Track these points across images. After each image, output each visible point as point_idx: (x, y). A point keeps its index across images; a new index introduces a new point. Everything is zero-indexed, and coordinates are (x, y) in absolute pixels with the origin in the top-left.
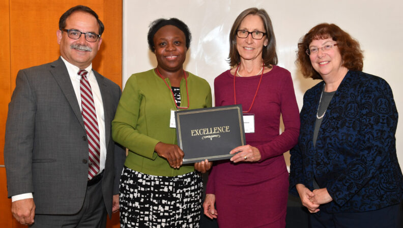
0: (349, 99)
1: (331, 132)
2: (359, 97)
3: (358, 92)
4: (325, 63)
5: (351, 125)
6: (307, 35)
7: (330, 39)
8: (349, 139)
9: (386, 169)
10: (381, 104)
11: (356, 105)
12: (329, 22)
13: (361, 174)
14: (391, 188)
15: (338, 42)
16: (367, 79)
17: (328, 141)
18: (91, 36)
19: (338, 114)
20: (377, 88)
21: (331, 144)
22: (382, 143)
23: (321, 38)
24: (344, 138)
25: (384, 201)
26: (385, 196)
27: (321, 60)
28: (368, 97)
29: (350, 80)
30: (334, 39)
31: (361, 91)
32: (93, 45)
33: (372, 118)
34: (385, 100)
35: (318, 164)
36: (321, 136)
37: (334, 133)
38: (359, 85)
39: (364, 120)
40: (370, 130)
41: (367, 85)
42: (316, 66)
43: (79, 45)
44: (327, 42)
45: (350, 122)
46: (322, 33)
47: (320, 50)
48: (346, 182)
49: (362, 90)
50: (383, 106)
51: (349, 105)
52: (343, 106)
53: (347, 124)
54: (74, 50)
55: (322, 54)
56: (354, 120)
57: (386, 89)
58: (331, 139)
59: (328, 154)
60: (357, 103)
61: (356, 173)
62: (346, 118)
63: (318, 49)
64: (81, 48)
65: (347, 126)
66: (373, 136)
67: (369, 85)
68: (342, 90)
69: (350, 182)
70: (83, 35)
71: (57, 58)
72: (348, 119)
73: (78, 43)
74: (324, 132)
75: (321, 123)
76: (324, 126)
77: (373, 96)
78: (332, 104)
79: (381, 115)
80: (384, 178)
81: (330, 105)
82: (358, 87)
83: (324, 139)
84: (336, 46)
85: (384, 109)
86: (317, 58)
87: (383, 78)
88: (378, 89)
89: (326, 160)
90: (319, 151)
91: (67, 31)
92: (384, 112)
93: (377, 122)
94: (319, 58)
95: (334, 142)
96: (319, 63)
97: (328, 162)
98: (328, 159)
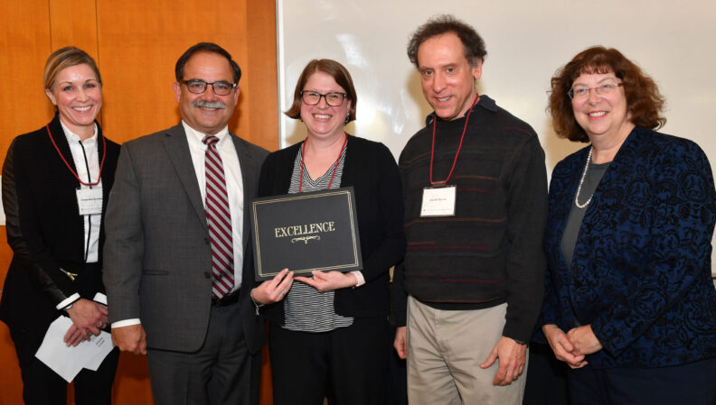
0: (635, 175)
1: (602, 230)
2: (653, 172)
3: (651, 164)
4: (599, 114)
5: (638, 220)
6: (570, 64)
7: (611, 75)
8: (634, 242)
9: (698, 296)
10: (692, 185)
11: (646, 183)
12: (607, 45)
13: (658, 307)
14: (706, 327)
15: (626, 79)
16: (666, 143)
17: (597, 244)
18: (221, 87)
19: (615, 200)
20: (684, 157)
21: (602, 250)
22: (694, 252)
23: (596, 71)
24: (626, 240)
25: (692, 350)
26: (694, 342)
27: (593, 109)
28: (669, 170)
29: (636, 144)
30: (619, 75)
31: (656, 161)
32: (226, 99)
33: (676, 208)
34: (699, 177)
35: (578, 284)
36: (584, 236)
37: (607, 231)
38: (652, 152)
39: (663, 210)
40: (672, 227)
41: (666, 151)
42: (581, 118)
43: (206, 101)
44: (606, 79)
45: (636, 213)
46: (599, 63)
47: (593, 91)
48: (632, 321)
49: (658, 159)
50: (696, 188)
51: (635, 185)
52: (624, 186)
53: (631, 218)
54: (198, 109)
56: (642, 210)
57: (700, 158)
58: (602, 243)
59: (595, 267)
60: (648, 182)
61: (649, 305)
62: (630, 207)
63: (590, 90)
64: (208, 106)
65: (632, 222)
66: (678, 238)
67: (672, 152)
68: (623, 161)
69: (639, 321)
70: (210, 87)
72: (632, 208)
73: (203, 98)
74: (590, 230)
75: (584, 215)
76: (589, 219)
77: (678, 171)
78: (605, 183)
79: (692, 203)
80: (694, 310)
81: (601, 184)
82: (650, 155)
83: (591, 241)
84: (622, 87)
85: (697, 192)
86: (586, 105)
87: (695, 141)
88: (687, 160)
89: (591, 278)
90: (579, 262)
91: (186, 83)
92: (697, 198)
93: (686, 215)
94: (591, 104)
95: (609, 246)
96: (589, 114)
97: (595, 282)
98: (595, 276)
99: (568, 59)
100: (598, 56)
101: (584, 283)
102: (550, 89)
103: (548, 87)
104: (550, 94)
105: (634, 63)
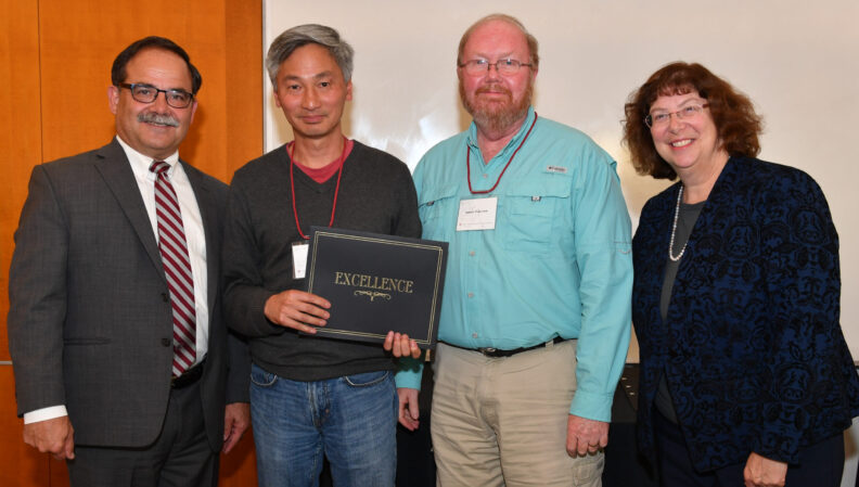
0: (734, 218)
1: (698, 288)
2: (756, 214)
3: (752, 204)
4: (684, 143)
5: (740, 272)
6: (645, 86)
7: (694, 95)
8: (736, 300)
10: (806, 224)
11: (748, 228)
12: (689, 60)
15: (711, 100)
16: (769, 175)
17: (693, 306)
18: (176, 97)
19: (712, 250)
20: (792, 191)
21: (699, 312)
23: (676, 92)
24: (725, 299)
27: (676, 138)
28: (776, 211)
29: (734, 177)
30: (703, 94)
31: (757, 200)
32: (181, 114)
33: (792, 257)
36: (678, 295)
37: (703, 290)
38: (753, 187)
41: (768, 186)
42: (663, 149)
43: (155, 114)
44: (689, 100)
45: (736, 265)
46: (678, 82)
47: (674, 116)
49: (761, 199)
50: (810, 227)
51: (734, 230)
52: (722, 232)
53: (731, 271)
54: (144, 124)
55: (680, 125)
56: (745, 261)
57: (810, 190)
58: (698, 303)
60: (751, 226)
62: (728, 258)
63: (670, 115)
64: (157, 120)
65: (731, 275)
67: (775, 187)
68: (719, 200)
71: (108, 141)
72: (731, 259)
73: (153, 109)
74: (684, 289)
75: (677, 270)
76: (683, 274)
77: (787, 210)
78: (699, 230)
79: (808, 247)
81: (694, 231)
82: (751, 191)
83: (686, 302)
84: (708, 109)
85: (811, 233)
86: (667, 134)
87: (802, 168)
88: (795, 194)
89: (686, 346)
90: (673, 326)
91: (129, 87)
92: (812, 239)
94: (672, 132)
95: (706, 307)
96: (671, 144)
97: (690, 351)
98: (690, 345)
99: (643, 80)
100: (677, 74)
101: (679, 352)
102: (625, 118)
103: (622, 115)
104: (625, 123)
105: (722, 79)
